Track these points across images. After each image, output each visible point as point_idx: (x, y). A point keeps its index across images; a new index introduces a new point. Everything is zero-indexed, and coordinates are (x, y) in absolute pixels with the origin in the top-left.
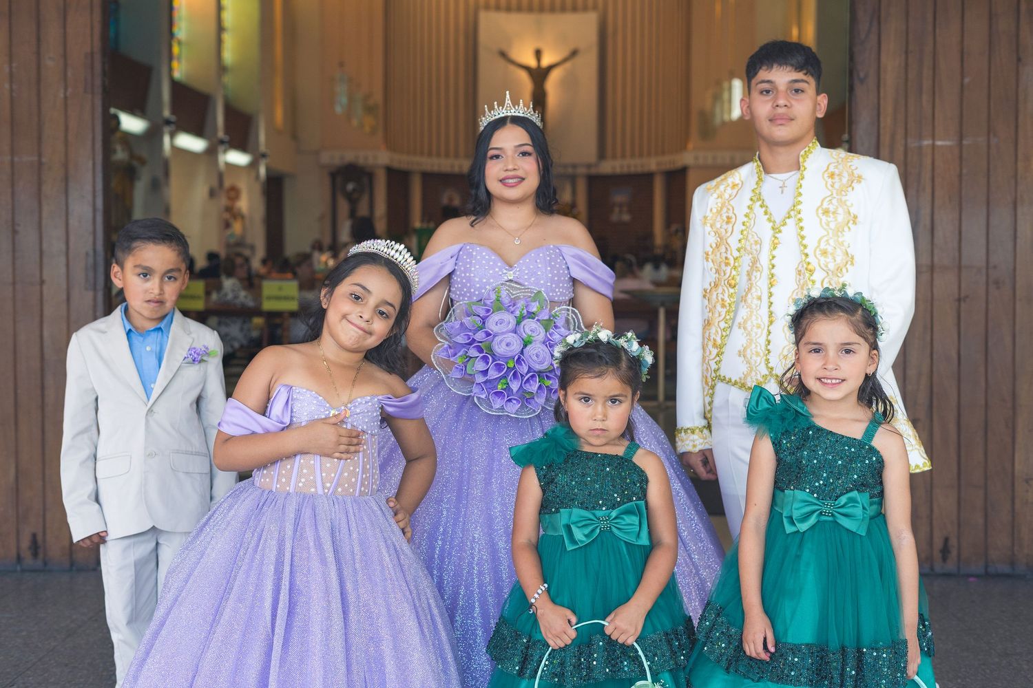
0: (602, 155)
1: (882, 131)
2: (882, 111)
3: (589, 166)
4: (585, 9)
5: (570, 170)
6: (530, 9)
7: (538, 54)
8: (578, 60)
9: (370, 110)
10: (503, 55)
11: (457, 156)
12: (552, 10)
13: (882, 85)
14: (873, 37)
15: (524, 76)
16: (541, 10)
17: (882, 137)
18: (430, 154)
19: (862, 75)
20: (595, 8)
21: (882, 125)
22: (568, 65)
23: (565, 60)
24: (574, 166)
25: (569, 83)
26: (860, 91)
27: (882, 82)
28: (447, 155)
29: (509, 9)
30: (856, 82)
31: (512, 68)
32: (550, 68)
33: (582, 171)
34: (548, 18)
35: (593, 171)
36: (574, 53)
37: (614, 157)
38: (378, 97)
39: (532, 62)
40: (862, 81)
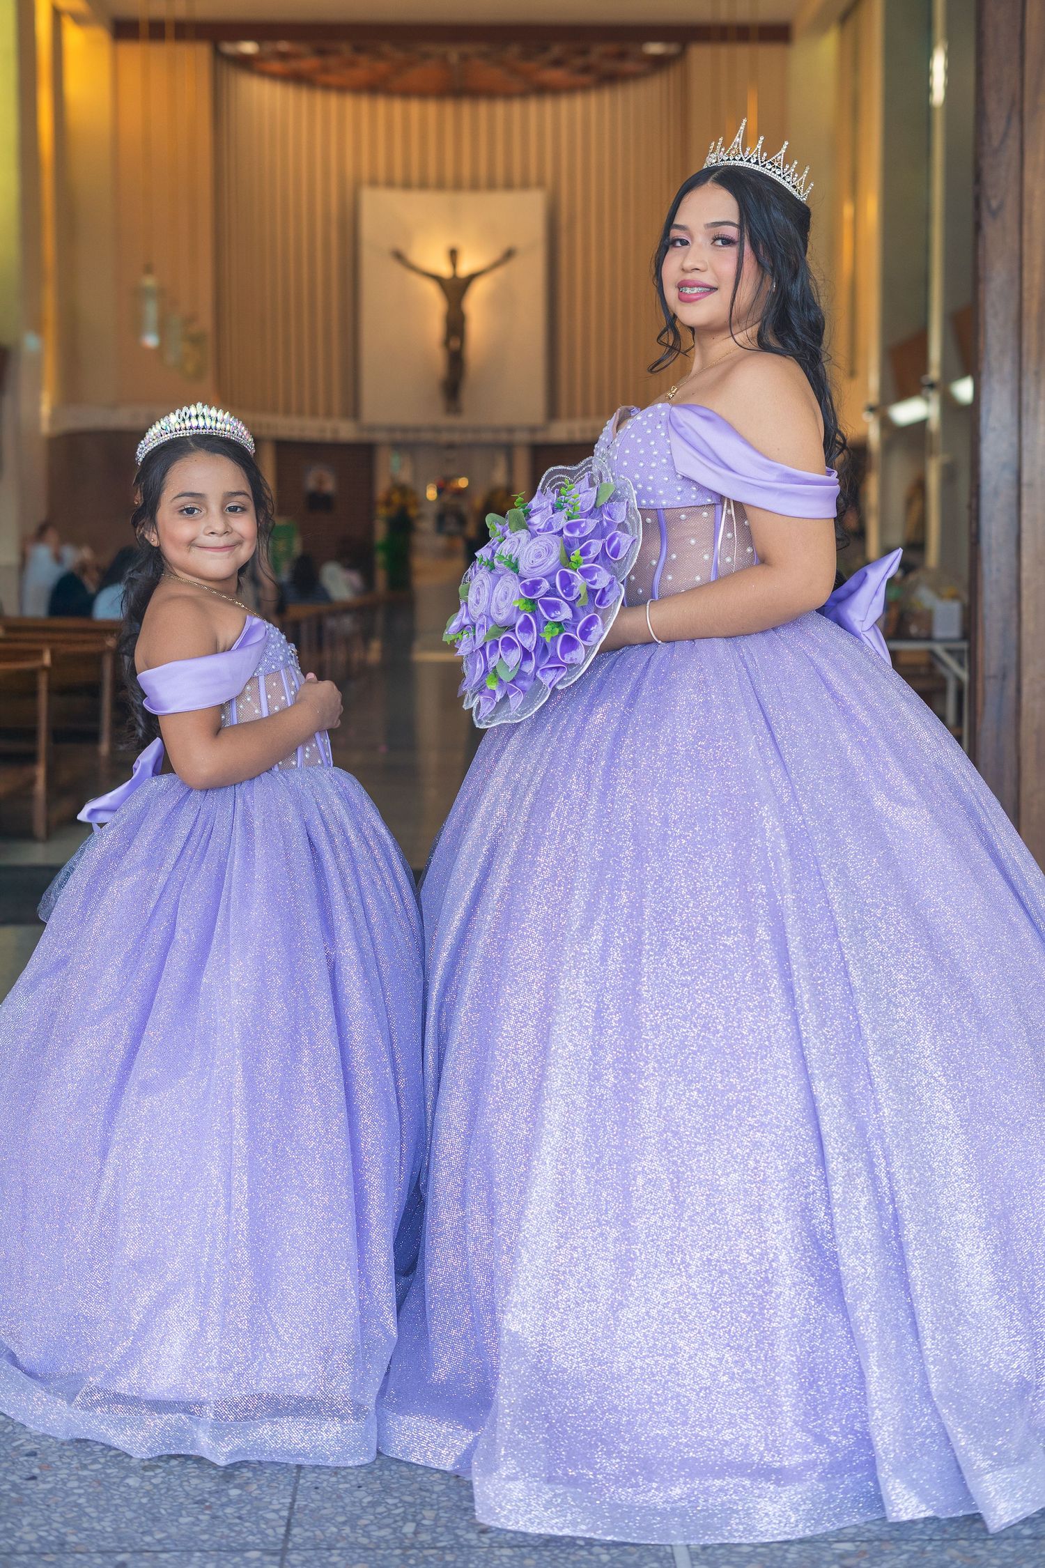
0: (553, 412)
1: (1026, 295)
2: (1026, 261)
3: (533, 430)
4: (525, 185)
5: (504, 437)
6: (440, 186)
7: (453, 255)
8: (515, 265)
9: (196, 340)
10: (399, 256)
11: (329, 414)
12: (475, 186)
13: (1026, 220)
14: (1012, 144)
15: (432, 291)
16: (458, 186)
17: (1026, 304)
18: (287, 412)
19: (994, 204)
20: (540, 184)
21: (1026, 285)
22: (500, 273)
23: (496, 265)
24: (511, 430)
25: (502, 301)
26: (991, 229)
27: (1026, 214)
28: (314, 413)
29: (407, 185)
30: (985, 214)
31: (414, 278)
32: (472, 278)
33: (522, 437)
34: (469, 201)
35: (540, 437)
36: (509, 255)
37: (571, 415)
38: (206, 322)
39: (444, 270)
40: (995, 214)
